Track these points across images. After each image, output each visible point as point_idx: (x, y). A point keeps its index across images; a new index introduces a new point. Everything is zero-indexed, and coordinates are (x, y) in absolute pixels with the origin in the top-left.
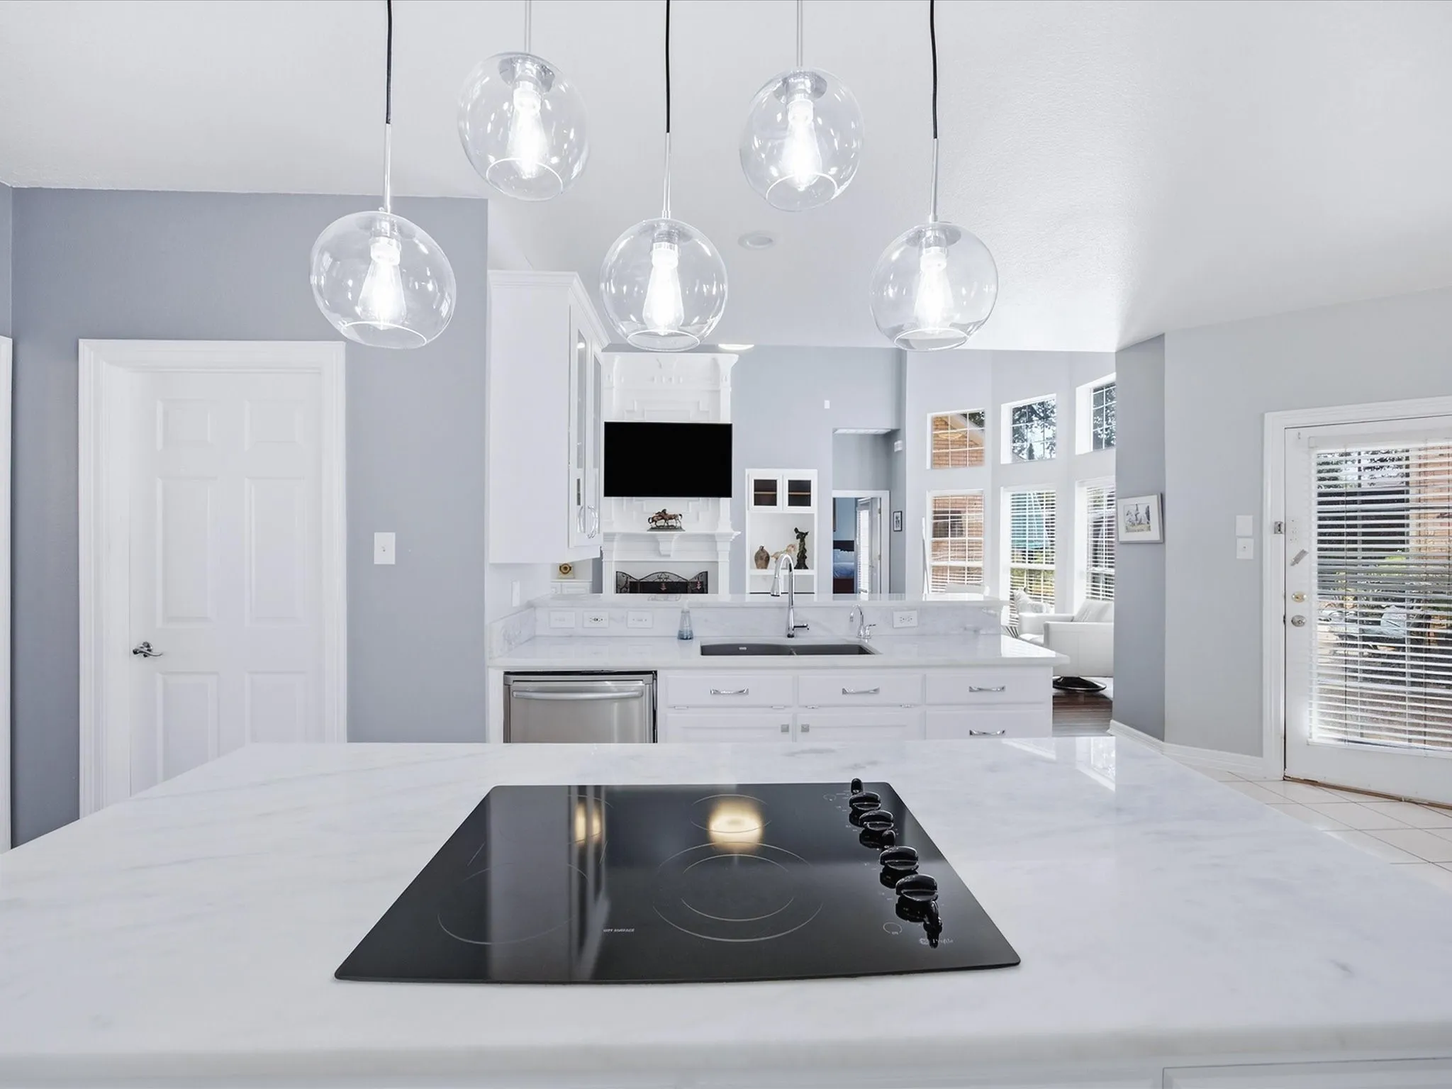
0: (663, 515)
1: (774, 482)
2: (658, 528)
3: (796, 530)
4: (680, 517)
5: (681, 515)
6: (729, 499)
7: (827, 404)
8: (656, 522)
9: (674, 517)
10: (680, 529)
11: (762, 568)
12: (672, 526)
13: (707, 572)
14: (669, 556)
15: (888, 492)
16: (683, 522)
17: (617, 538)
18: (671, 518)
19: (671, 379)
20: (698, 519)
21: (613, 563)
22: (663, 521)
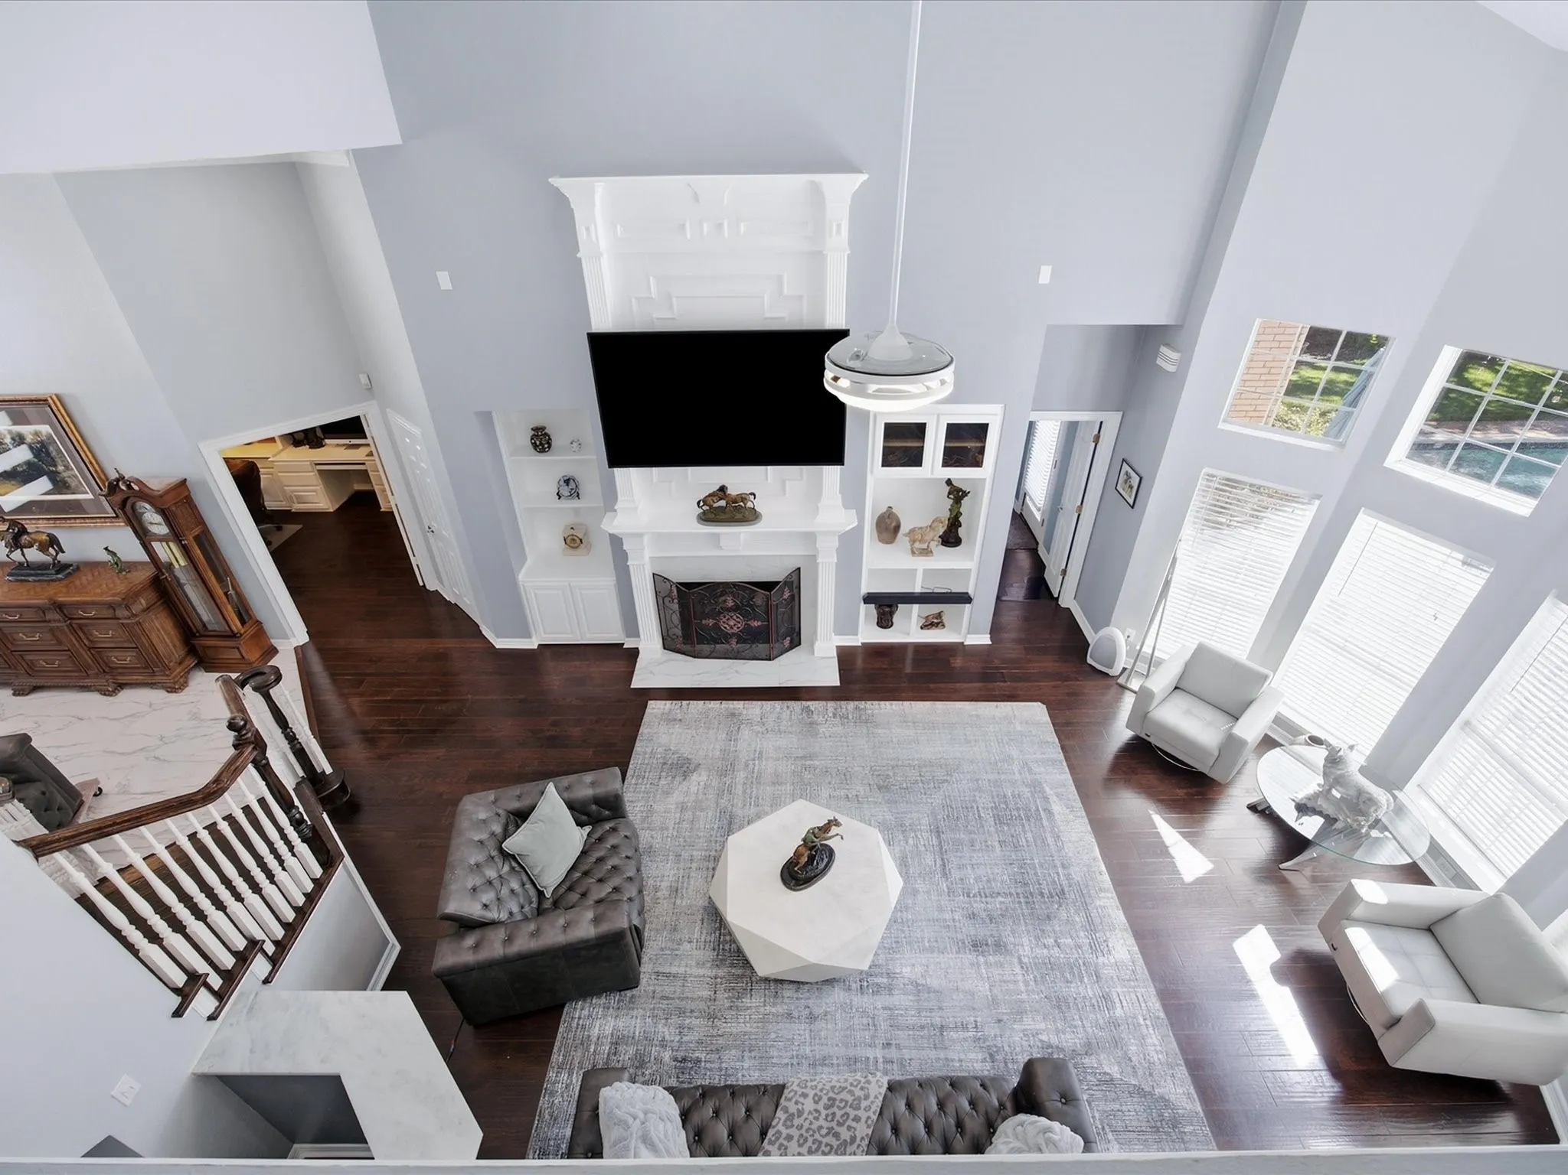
0: (721, 494)
1: (921, 427)
4: (752, 497)
5: (754, 494)
6: (838, 468)
7: (1045, 275)
8: (710, 505)
9: (744, 499)
11: (889, 543)
13: (799, 569)
15: (1121, 412)
18: (736, 500)
19: (720, 226)
21: (648, 564)
22: (724, 502)
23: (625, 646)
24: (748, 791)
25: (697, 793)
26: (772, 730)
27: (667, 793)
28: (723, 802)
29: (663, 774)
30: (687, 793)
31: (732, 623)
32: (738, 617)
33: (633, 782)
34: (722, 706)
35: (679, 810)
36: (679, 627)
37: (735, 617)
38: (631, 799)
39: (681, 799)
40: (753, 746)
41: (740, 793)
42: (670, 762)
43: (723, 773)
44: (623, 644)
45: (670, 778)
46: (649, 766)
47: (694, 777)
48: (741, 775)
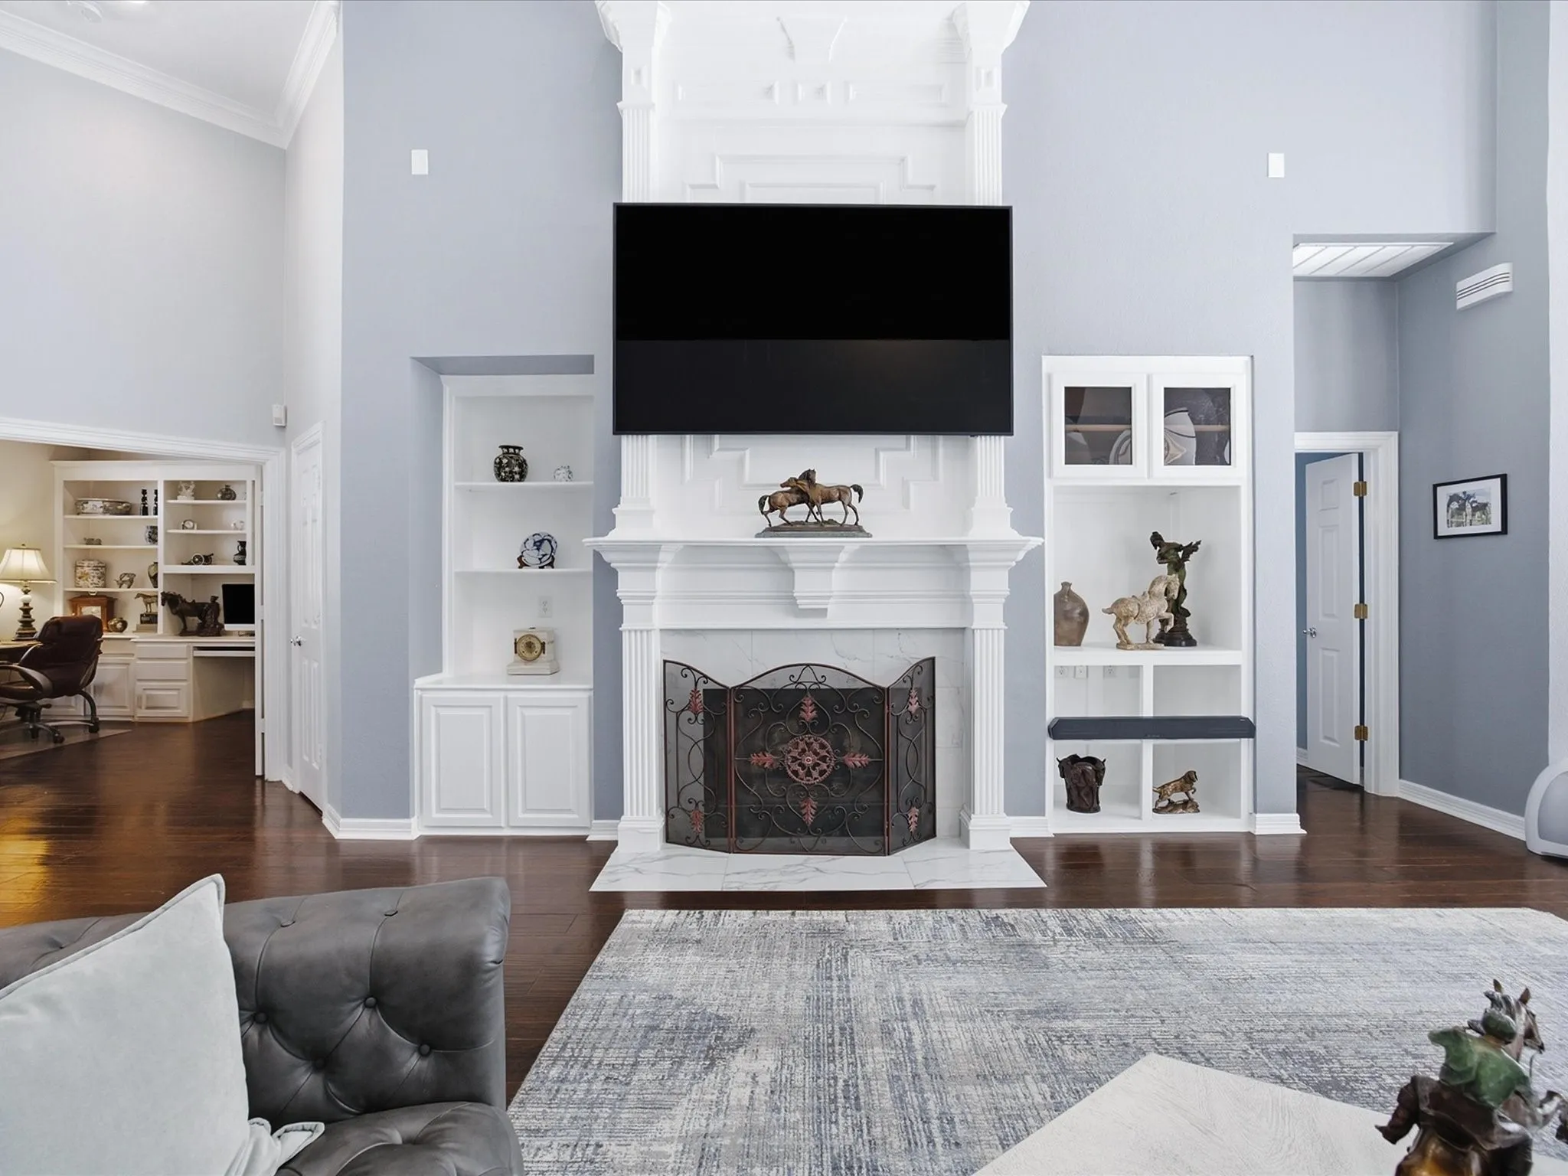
0: (804, 489)
1: (1124, 395)
2: (791, 528)
3: (1156, 539)
4: (855, 495)
5: (858, 489)
7: (1277, 165)
8: (783, 508)
9: (839, 494)
10: (856, 530)
11: (1070, 644)
12: (831, 522)
13: (933, 660)
14: (822, 613)
15: (1396, 434)
16: (868, 511)
17: (665, 558)
18: (829, 500)
19: (821, 91)
20: (906, 505)
21: (656, 637)
22: (804, 507)
23: (588, 839)
24: (912, 1098)
25: (751, 1107)
26: (928, 958)
27: (655, 1107)
28: (841, 1135)
29: (648, 1054)
30: (719, 1108)
31: (809, 760)
32: (823, 746)
33: (554, 1073)
34: (796, 919)
35: (694, 1157)
36: (702, 780)
37: (816, 746)
38: (534, 1124)
39: (698, 1125)
40: (892, 989)
41: (887, 1104)
42: (669, 1023)
43: (821, 1053)
44: (587, 836)
45: (667, 1064)
46: (609, 1035)
47: (740, 1063)
48: (878, 1058)
